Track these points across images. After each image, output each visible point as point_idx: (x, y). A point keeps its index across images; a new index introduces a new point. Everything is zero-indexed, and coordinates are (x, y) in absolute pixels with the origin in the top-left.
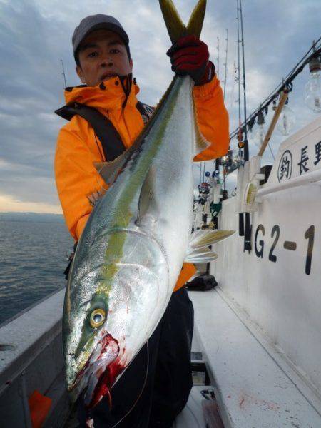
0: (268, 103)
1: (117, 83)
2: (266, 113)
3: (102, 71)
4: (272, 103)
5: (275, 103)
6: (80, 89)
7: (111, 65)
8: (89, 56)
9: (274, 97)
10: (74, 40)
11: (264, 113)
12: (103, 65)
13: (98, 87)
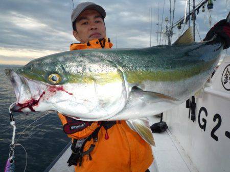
0: (199, 7)
1: (97, 43)
2: (198, 13)
3: (91, 32)
4: (202, 7)
5: (204, 7)
6: (76, 45)
7: (96, 29)
8: (83, 24)
9: (204, 3)
10: (72, 16)
11: (196, 13)
12: (92, 29)
13: (86, 44)
